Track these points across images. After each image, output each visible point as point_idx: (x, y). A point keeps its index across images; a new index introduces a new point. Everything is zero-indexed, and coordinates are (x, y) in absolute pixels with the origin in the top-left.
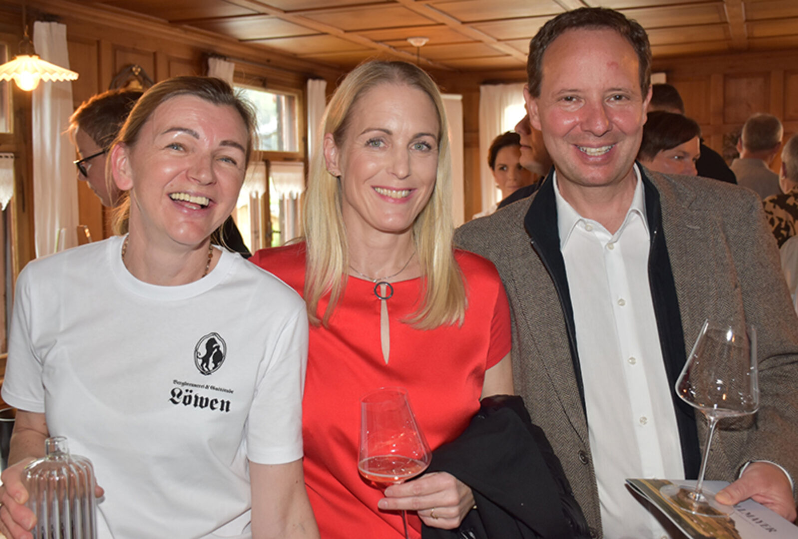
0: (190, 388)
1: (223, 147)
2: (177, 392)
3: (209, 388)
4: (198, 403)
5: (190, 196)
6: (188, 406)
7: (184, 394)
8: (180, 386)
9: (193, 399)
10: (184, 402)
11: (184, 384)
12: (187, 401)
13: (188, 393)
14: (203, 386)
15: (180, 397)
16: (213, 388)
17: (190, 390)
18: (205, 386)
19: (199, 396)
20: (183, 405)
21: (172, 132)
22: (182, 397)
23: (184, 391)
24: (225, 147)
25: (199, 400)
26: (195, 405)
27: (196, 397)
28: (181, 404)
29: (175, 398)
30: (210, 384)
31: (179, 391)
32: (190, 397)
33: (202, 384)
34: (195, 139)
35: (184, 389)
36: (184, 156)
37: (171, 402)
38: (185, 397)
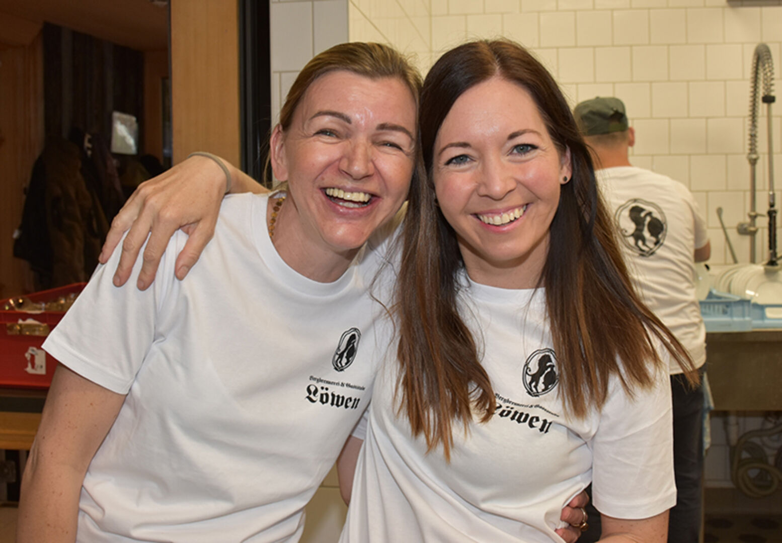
0: (326, 386)
1: (381, 131)
2: (313, 389)
3: (345, 385)
4: (335, 402)
5: (345, 192)
6: (325, 405)
7: (320, 391)
8: (314, 382)
9: (330, 398)
10: (321, 401)
11: (319, 380)
12: (324, 400)
13: (324, 391)
14: (338, 384)
15: (316, 395)
16: (348, 385)
17: (325, 387)
18: (340, 383)
19: (336, 395)
20: (321, 403)
21: (320, 117)
22: (318, 394)
23: (319, 389)
24: (384, 131)
25: (336, 398)
26: (332, 404)
27: (333, 395)
28: (318, 403)
29: (312, 396)
30: (345, 382)
31: (314, 388)
32: (327, 395)
33: (337, 382)
34: (347, 124)
35: (319, 385)
36: (336, 143)
37: (307, 400)
38: (322, 395)
